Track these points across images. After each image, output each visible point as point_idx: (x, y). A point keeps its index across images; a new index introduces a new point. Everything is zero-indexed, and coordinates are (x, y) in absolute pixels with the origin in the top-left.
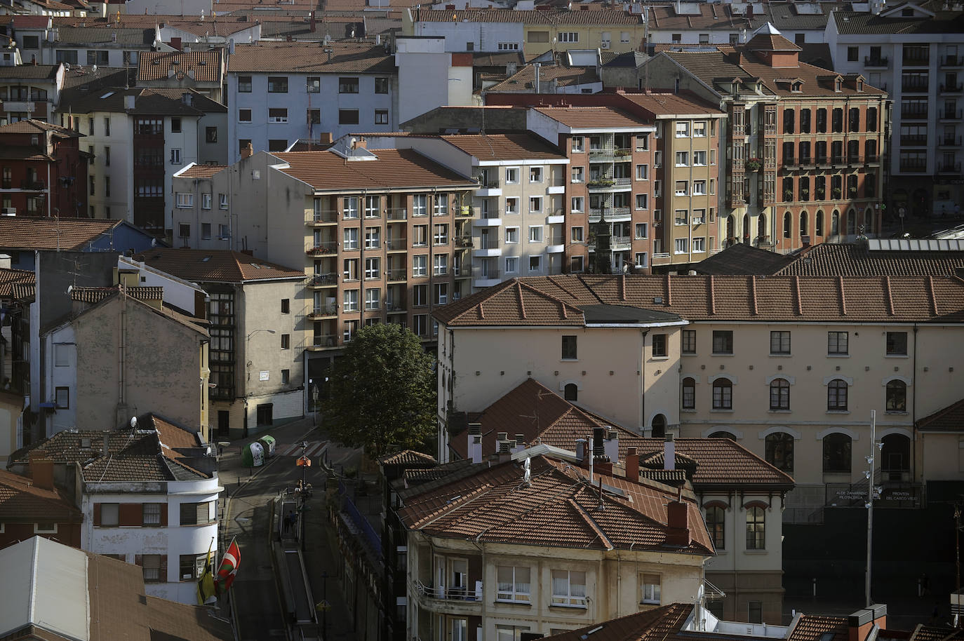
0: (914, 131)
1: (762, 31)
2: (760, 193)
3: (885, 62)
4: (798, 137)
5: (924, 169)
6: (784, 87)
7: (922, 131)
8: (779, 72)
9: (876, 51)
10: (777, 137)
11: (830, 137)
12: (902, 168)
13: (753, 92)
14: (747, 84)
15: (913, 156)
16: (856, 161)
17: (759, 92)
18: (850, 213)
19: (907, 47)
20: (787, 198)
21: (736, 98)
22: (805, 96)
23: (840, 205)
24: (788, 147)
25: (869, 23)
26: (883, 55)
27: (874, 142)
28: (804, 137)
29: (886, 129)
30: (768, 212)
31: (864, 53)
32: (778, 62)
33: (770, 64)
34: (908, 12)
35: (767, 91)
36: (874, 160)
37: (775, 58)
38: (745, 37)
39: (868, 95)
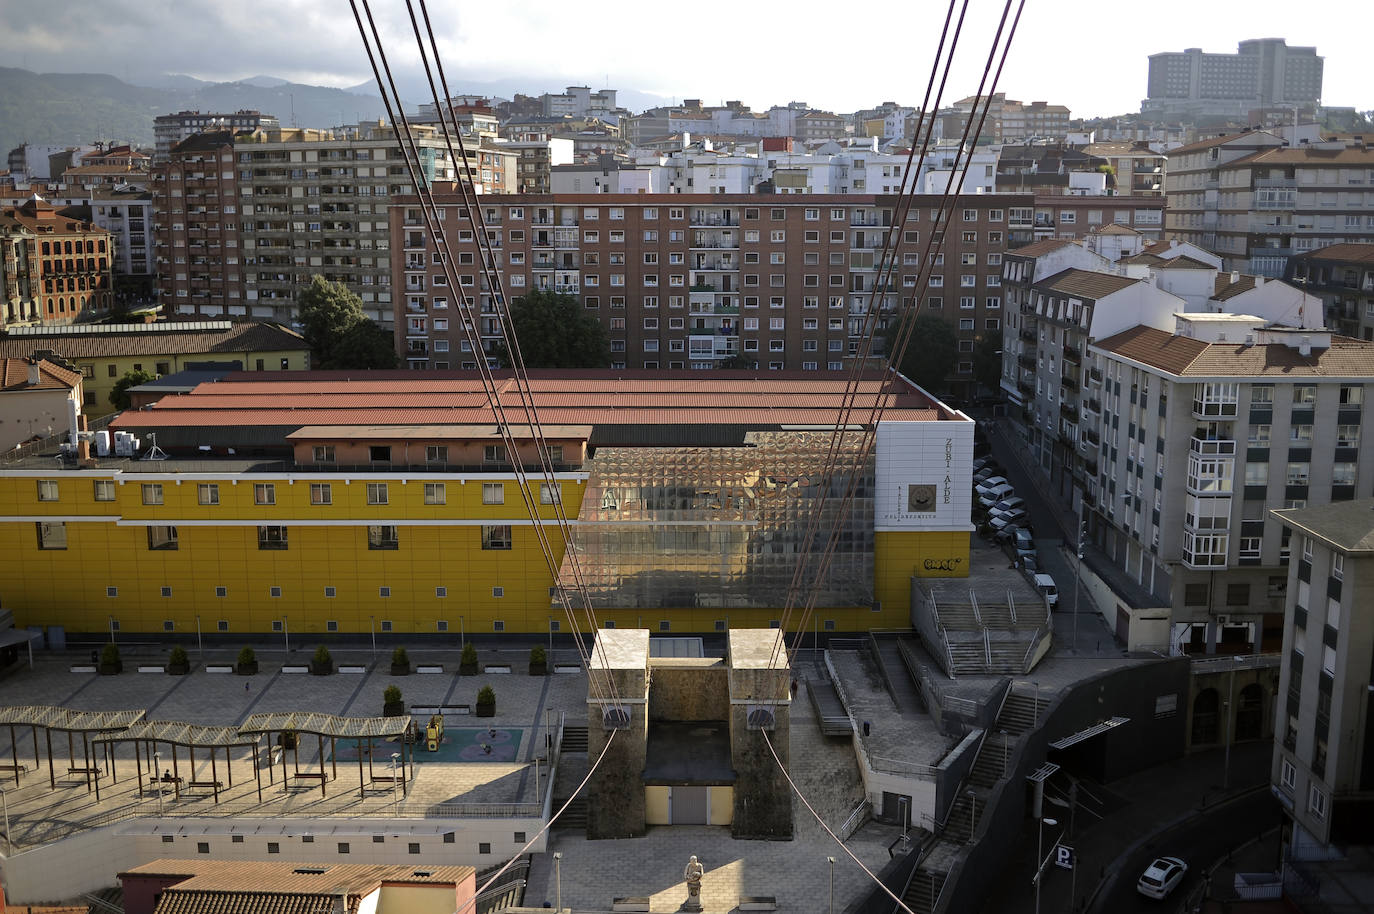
0: (138, 251)
1: (31, 198)
2: (29, 289)
3: (120, 215)
4: (53, 257)
5: (145, 271)
6: (42, 230)
7: (143, 251)
8: (41, 222)
9: (114, 209)
10: (38, 258)
11: (74, 256)
12: (134, 270)
13: (20, 233)
14: (16, 229)
15: (139, 264)
16: (94, 269)
17: (25, 233)
18: (93, 298)
19: (131, 208)
20: (49, 290)
21: (7, 236)
22: (58, 233)
23: (87, 294)
24: (47, 264)
25: (113, 194)
26: (119, 211)
27: (104, 259)
28: (57, 257)
29: (112, 252)
30: (36, 300)
31: (108, 210)
32: (41, 216)
33: (35, 216)
34: (133, 189)
35: (29, 232)
36: (105, 269)
37: (38, 213)
38: (22, 203)
39: (98, 233)
